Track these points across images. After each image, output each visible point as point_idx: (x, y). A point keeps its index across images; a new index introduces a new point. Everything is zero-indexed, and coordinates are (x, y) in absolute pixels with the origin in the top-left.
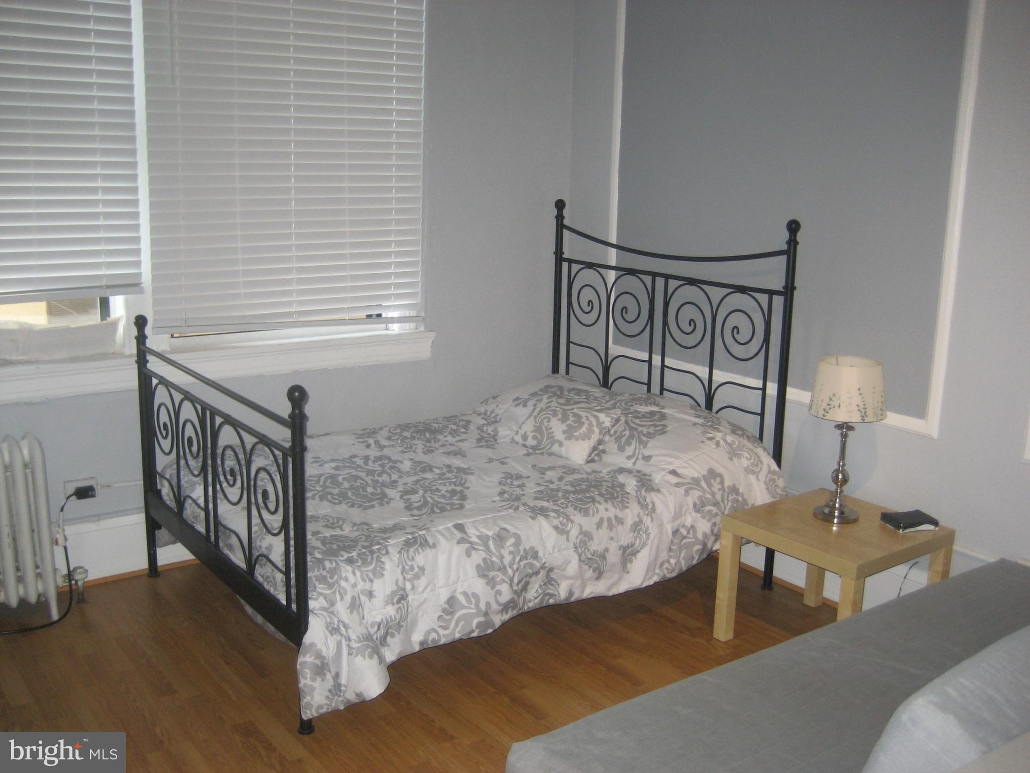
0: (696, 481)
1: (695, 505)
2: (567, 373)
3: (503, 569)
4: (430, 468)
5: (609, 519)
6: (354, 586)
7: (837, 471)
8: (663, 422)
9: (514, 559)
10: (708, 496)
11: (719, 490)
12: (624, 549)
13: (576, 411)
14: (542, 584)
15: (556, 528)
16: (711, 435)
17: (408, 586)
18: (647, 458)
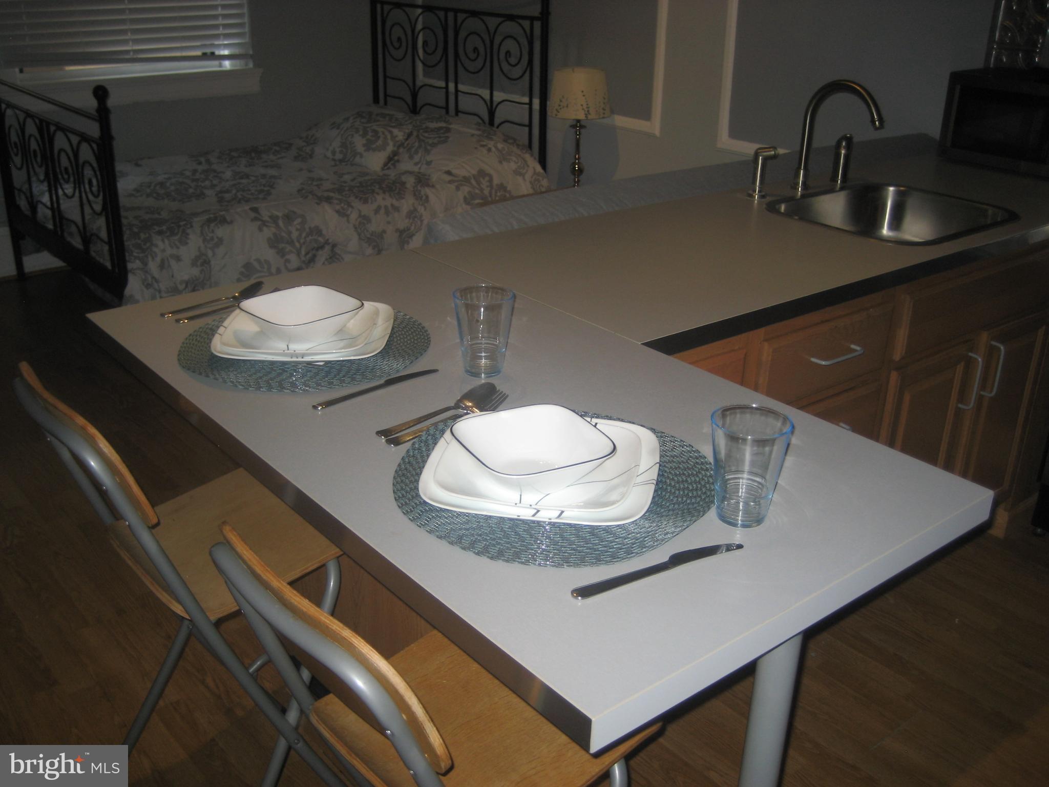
0: (466, 180)
1: (465, 198)
2: (386, 103)
3: (291, 243)
4: (247, 176)
5: (386, 207)
6: (164, 251)
7: (574, 164)
8: (446, 135)
9: (300, 235)
10: (477, 191)
11: (487, 187)
12: (401, 232)
13: (375, 127)
14: (328, 257)
15: (337, 212)
16: (484, 143)
17: (210, 253)
18: (429, 163)
